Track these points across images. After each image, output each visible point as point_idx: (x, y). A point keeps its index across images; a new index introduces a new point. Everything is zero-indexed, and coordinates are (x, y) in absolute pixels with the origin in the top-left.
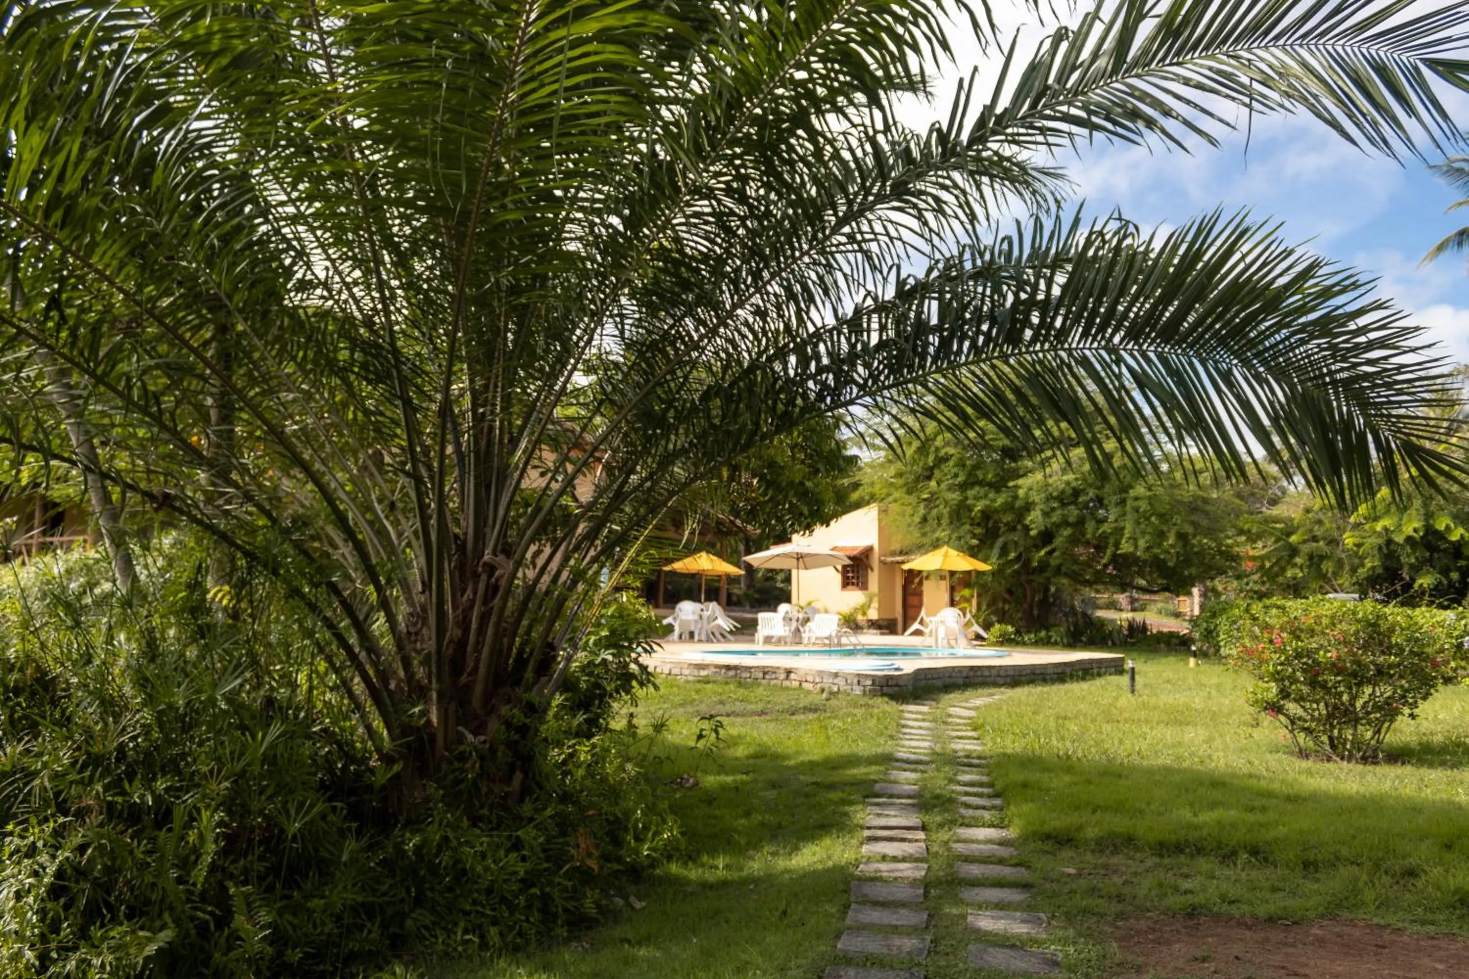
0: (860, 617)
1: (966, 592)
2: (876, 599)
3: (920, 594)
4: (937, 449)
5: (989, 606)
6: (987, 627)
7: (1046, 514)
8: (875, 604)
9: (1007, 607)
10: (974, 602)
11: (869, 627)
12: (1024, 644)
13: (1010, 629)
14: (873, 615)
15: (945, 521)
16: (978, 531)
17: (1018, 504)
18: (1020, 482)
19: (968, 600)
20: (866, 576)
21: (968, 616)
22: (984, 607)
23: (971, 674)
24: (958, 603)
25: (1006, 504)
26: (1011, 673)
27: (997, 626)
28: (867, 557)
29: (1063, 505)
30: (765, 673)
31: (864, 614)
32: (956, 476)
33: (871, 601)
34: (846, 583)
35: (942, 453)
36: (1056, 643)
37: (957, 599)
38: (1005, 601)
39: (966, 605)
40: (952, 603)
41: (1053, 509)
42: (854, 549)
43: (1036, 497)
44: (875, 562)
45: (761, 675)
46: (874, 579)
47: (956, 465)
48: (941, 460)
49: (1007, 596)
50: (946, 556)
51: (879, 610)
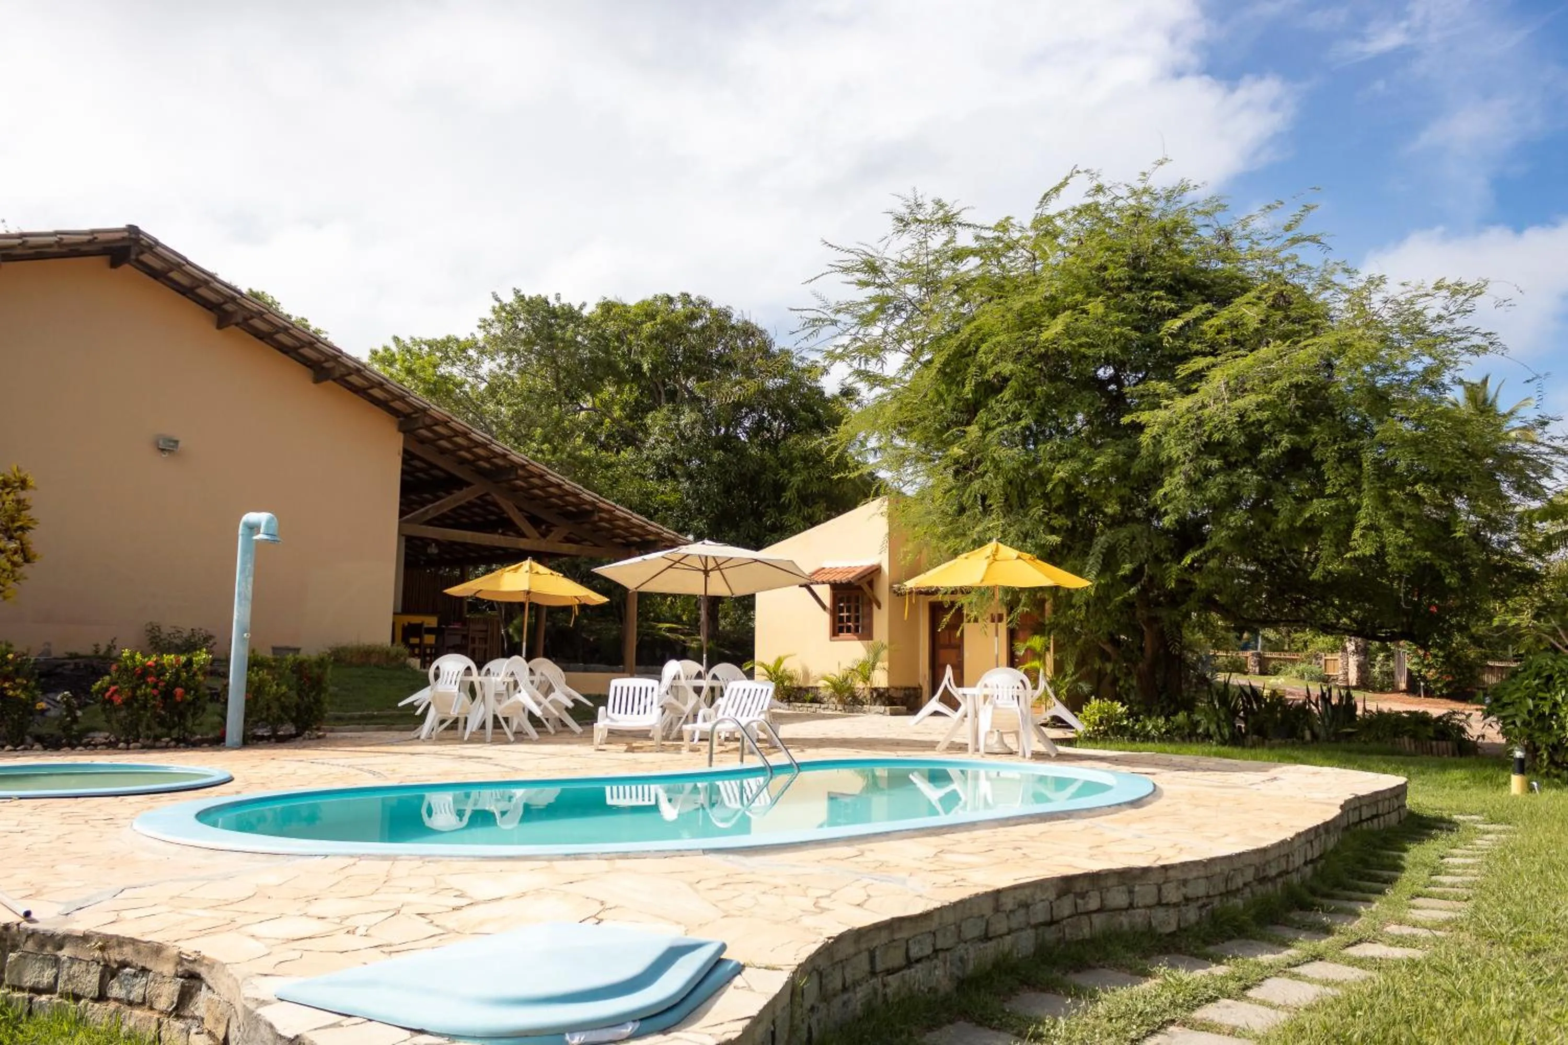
0: (859, 685)
1: (1036, 642)
2: (884, 654)
3: (958, 646)
4: (983, 369)
5: (1079, 665)
6: (1075, 703)
7: (1194, 485)
8: (883, 664)
9: (1109, 667)
10: (1050, 658)
11: (874, 701)
12: (1147, 738)
13: (1119, 708)
14: (880, 679)
15: (996, 503)
16: (1059, 521)
17: (1137, 467)
18: (1144, 417)
19: (1040, 656)
20: (870, 616)
21: (1042, 684)
22: (1070, 669)
23: (1066, 907)
24: (1023, 661)
25: (1114, 468)
26: (1200, 889)
27: (1095, 703)
28: (871, 584)
29: (1229, 466)
30: (110, 972)
31: (866, 679)
32: (1017, 417)
33: (876, 656)
34: (837, 629)
35: (990, 374)
36: (1207, 736)
37: (1021, 653)
38: (1105, 657)
39: (1036, 664)
40: (1013, 662)
41: (1208, 473)
42: (849, 570)
43: (1173, 450)
44: (883, 592)
45: (90, 981)
46: (881, 620)
47: (1017, 396)
48: (990, 389)
49: (1108, 648)
50: (994, 557)
51: (890, 672)
